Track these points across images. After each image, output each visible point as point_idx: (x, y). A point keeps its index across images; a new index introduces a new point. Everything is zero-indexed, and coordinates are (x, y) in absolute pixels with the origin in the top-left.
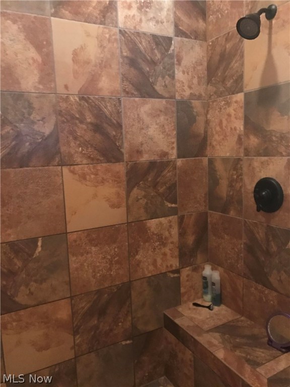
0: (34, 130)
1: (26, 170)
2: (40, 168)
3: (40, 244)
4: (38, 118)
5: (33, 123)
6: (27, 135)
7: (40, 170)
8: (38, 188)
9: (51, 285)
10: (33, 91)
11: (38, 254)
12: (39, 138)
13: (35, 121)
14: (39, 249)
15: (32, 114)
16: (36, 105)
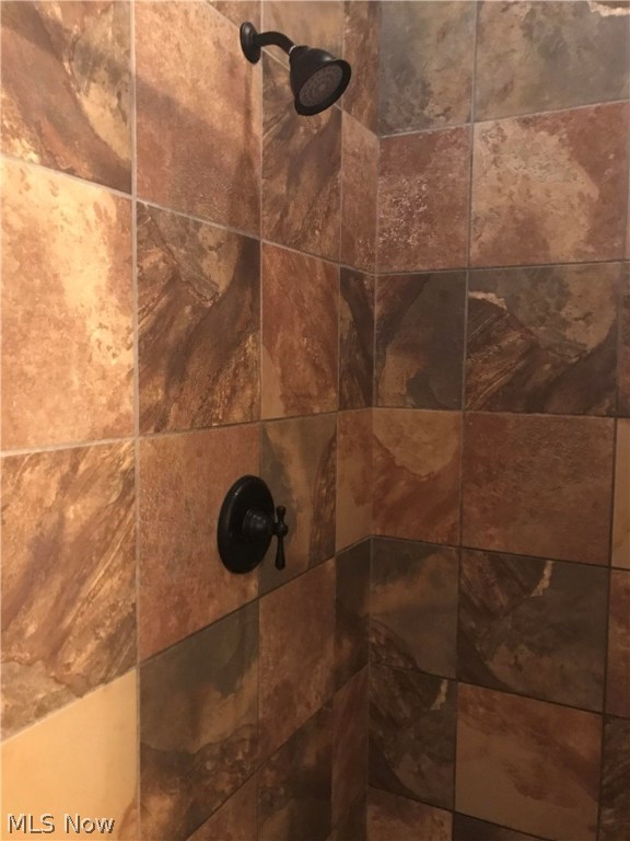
0: (564, 338)
1: (539, 418)
2: (568, 417)
3: (547, 572)
4: (577, 314)
5: (565, 324)
6: (549, 348)
7: (566, 421)
8: (558, 457)
9: (562, 667)
10: (573, 260)
11: (541, 594)
12: (572, 355)
13: (569, 320)
14: (545, 583)
15: (564, 306)
16: (575, 289)
